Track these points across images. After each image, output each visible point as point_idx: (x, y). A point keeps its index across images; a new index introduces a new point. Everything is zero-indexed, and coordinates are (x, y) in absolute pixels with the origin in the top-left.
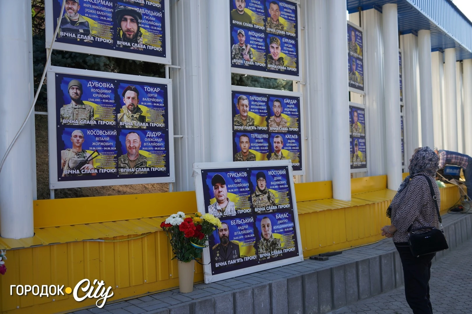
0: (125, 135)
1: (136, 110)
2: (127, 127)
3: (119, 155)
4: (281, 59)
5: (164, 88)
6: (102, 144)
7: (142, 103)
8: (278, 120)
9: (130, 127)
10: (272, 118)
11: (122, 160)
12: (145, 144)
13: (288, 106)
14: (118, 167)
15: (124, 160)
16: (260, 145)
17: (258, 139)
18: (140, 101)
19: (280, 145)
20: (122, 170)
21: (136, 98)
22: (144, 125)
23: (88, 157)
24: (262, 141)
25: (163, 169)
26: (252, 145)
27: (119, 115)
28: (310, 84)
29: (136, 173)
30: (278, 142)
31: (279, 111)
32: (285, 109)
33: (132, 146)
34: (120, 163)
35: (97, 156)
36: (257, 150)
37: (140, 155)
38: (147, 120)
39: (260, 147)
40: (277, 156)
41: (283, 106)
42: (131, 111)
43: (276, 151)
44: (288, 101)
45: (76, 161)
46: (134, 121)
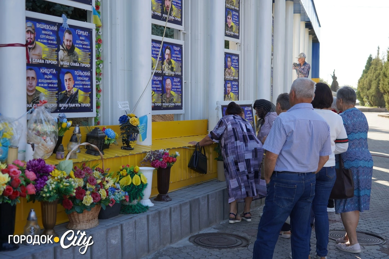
0: (165, 80)
1: (170, 63)
3: (163, 94)
4: (232, 27)
5: (181, 47)
6: (156, 86)
8: (229, 71)
9: (167, 75)
10: (227, 69)
11: (164, 97)
12: (173, 87)
13: (234, 61)
14: (162, 102)
15: (165, 98)
18: (171, 57)
19: (230, 89)
20: (164, 104)
21: (170, 55)
22: (173, 73)
25: (180, 104)
27: (163, 66)
29: (169, 107)
30: (229, 87)
31: (230, 65)
33: (168, 88)
34: (163, 99)
35: (154, 94)
37: (171, 94)
38: (174, 70)
40: (228, 97)
41: (232, 60)
42: (168, 63)
43: (228, 93)
44: (234, 57)
46: (169, 71)
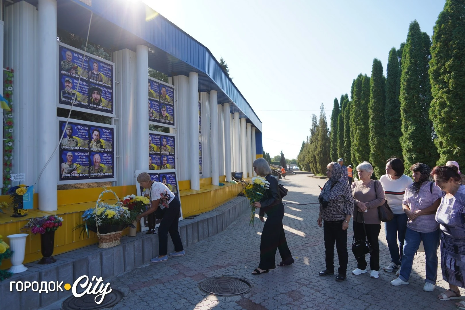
0: (93, 155)
1: (98, 142)
2: (94, 151)
3: (90, 166)
4: (166, 116)
5: (112, 130)
6: (82, 160)
7: (102, 138)
8: (165, 148)
9: (96, 151)
10: (162, 147)
11: (92, 169)
12: (103, 160)
13: (169, 141)
14: (89, 173)
15: (93, 169)
16: (157, 161)
17: (156, 158)
18: (100, 137)
19: (166, 162)
20: (91, 174)
21: (99, 135)
22: (102, 150)
23: (75, 167)
24: (157, 159)
25: (111, 174)
26: (153, 161)
27: (90, 144)
28: (179, 130)
29: (98, 176)
30: (165, 160)
31: (166, 144)
32: (168, 143)
33: (96, 161)
34: (90, 170)
35: (79, 167)
36: (155, 164)
37: (100, 166)
38: (104, 147)
39: (157, 162)
40: (164, 167)
41: (167, 141)
42: (96, 142)
43: (164, 164)
44: (169, 138)
45: (69, 169)
46: (98, 148)
